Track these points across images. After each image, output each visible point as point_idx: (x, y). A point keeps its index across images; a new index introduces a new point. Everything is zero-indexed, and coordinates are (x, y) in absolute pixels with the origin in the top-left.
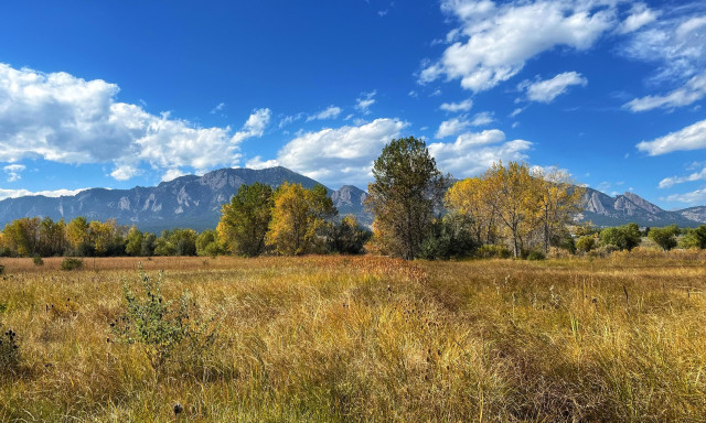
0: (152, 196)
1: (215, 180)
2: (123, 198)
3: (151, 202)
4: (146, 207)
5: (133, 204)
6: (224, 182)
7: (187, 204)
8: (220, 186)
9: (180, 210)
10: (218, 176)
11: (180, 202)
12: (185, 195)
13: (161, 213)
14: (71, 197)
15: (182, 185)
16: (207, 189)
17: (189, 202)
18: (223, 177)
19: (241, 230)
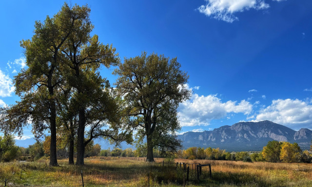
0: (211, 134)
1: (237, 127)
2: (200, 135)
3: (211, 137)
4: (209, 139)
5: (204, 138)
6: (241, 128)
7: (226, 138)
8: (240, 130)
9: (223, 141)
10: (239, 126)
11: (223, 137)
12: (225, 134)
13: (216, 142)
14: (181, 135)
15: (223, 129)
16: (234, 131)
17: (227, 137)
18: (240, 126)
19: (270, 154)
